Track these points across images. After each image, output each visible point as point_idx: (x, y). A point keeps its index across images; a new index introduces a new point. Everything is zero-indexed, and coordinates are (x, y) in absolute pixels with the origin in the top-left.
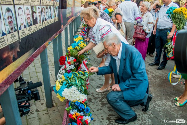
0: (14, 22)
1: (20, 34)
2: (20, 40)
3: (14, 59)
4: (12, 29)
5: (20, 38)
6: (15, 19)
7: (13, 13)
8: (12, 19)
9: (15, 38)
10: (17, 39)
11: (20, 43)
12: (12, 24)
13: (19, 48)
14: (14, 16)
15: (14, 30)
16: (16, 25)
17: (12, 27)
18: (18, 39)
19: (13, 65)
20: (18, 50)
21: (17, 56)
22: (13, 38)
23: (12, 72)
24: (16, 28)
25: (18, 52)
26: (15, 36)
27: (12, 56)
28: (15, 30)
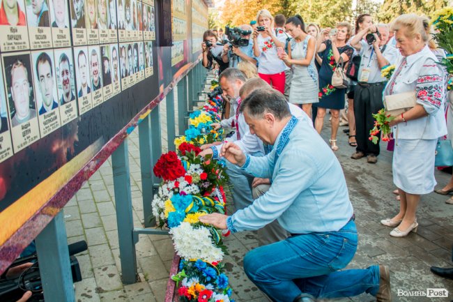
0: (72, 82)
1: (81, 106)
2: (80, 119)
3: (70, 157)
4: (67, 95)
5: (80, 114)
6: (73, 74)
7: (71, 63)
8: (69, 77)
9: (72, 113)
10: (74, 116)
11: (79, 123)
12: (68, 86)
13: (78, 134)
14: (72, 68)
15: (70, 96)
16: (74, 87)
17: (67, 91)
18: (76, 117)
19: (67, 169)
20: (76, 138)
21: (73, 151)
22: (68, 114)
23: (65, 183)
24: (74, 93)
25: (75, 142)
26: (71, 110)
27: (65, 151)
28: (73, 98)
